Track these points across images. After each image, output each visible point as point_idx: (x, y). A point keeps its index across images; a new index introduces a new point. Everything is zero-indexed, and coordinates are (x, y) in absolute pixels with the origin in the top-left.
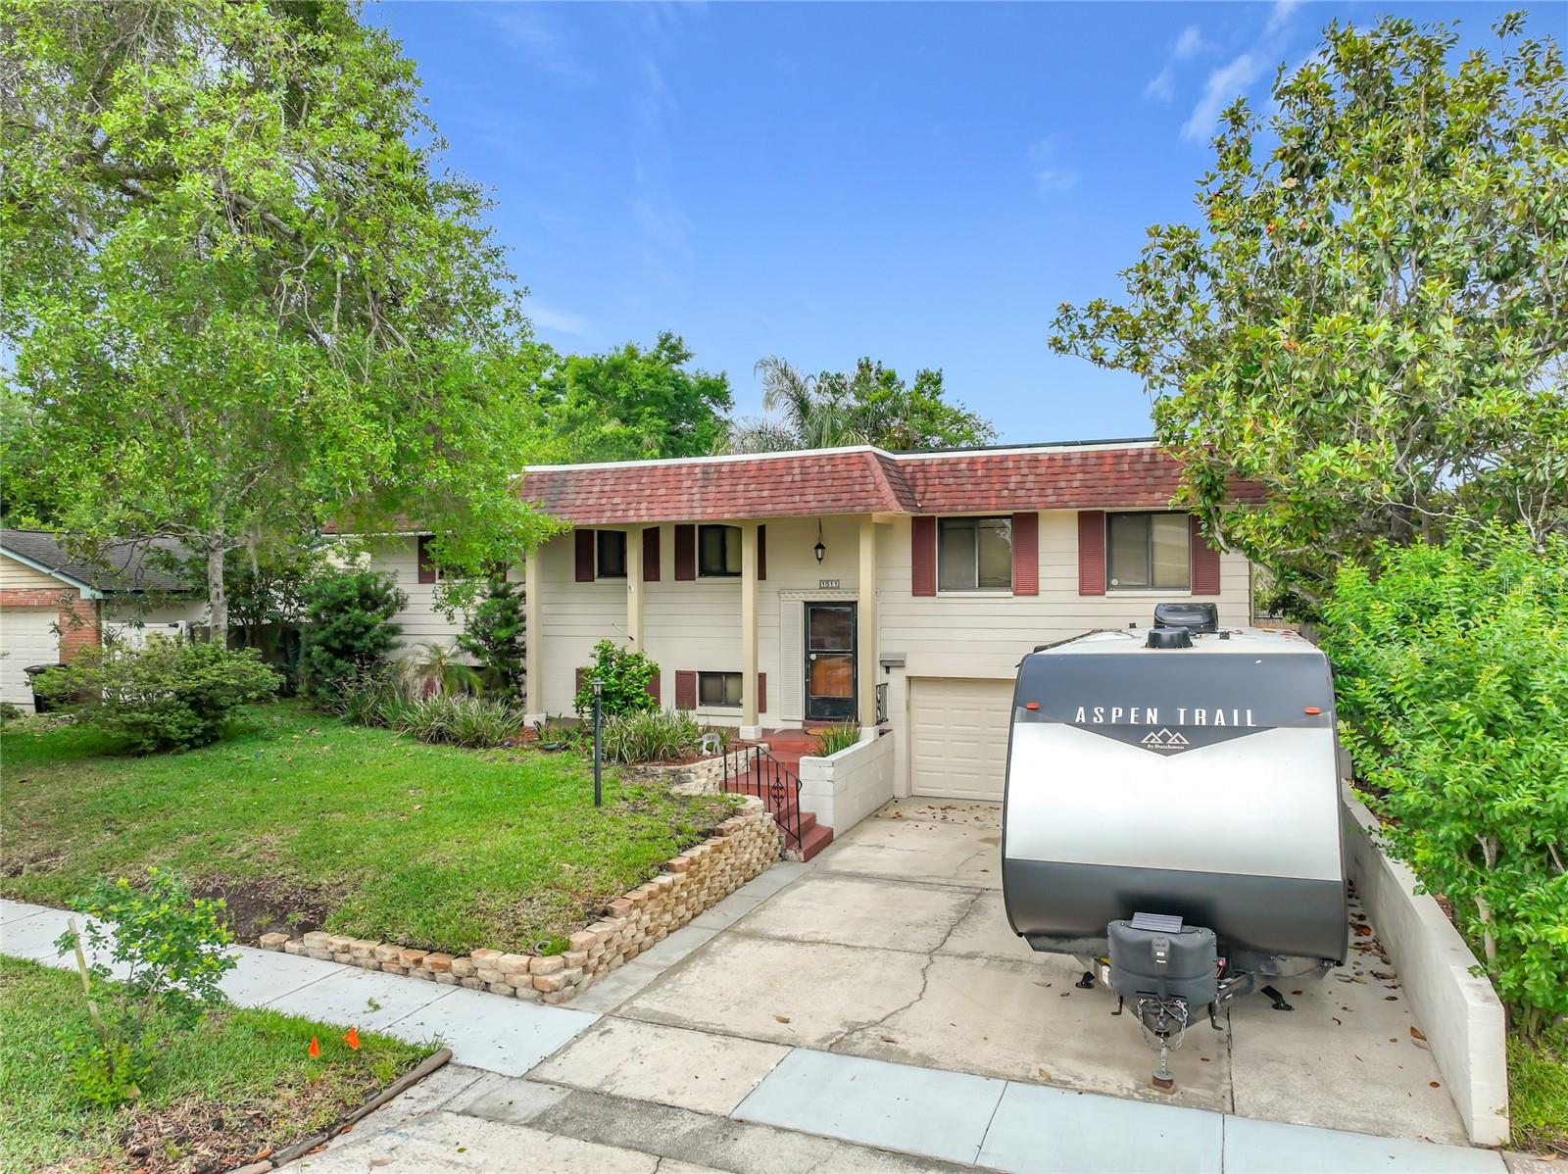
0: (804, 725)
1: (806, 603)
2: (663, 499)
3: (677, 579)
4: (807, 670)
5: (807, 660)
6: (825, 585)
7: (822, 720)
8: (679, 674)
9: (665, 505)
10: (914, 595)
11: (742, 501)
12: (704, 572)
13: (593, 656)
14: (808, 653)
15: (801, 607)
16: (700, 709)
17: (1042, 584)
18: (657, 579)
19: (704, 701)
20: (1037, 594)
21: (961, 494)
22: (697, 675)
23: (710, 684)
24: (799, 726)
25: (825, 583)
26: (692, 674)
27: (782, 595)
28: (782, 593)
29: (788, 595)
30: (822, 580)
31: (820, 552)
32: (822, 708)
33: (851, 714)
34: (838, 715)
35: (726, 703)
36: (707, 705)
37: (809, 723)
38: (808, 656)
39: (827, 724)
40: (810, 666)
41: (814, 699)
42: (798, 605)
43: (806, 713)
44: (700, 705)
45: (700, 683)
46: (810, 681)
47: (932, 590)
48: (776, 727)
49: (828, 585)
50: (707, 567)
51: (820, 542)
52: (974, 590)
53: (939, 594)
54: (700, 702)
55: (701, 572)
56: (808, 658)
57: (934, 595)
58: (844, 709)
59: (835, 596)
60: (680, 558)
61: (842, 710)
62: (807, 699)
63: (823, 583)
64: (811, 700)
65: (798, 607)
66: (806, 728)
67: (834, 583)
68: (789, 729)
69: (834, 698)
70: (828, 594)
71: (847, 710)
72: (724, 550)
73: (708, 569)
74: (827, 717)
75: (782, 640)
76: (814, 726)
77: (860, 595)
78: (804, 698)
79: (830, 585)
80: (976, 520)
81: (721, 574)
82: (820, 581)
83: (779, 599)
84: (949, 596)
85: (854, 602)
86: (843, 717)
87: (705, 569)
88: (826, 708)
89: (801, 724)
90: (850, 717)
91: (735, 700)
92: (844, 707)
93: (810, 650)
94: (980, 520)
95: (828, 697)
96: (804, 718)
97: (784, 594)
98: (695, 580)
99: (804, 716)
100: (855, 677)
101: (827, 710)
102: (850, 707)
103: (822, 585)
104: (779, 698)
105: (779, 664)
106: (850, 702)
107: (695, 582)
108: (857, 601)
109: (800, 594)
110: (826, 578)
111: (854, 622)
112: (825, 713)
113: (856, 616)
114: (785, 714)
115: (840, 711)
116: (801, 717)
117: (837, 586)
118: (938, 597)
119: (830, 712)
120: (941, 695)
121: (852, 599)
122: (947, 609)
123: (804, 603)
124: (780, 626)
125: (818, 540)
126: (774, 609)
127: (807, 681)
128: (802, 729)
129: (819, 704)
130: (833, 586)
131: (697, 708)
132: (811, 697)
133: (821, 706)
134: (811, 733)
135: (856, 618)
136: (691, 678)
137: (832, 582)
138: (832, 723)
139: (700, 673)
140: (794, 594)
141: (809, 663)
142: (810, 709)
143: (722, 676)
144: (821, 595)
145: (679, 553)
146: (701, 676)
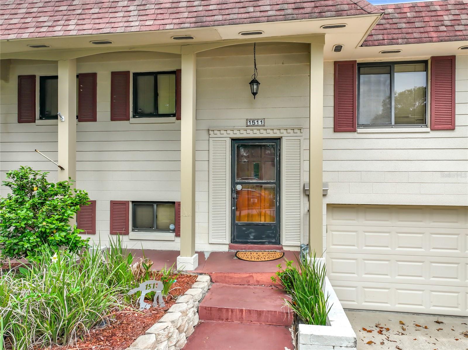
0: (231, 247)
1: (233, 140)
2: (95, 16)
3: (113, 119)
4: (233, 198)
5: (233, 190)
6: (251, 123)
7: (247, 243)
8: (114, 204)
9: (97, 21)
10: (335, 131)
11: (186, 15)
12: (138, 113)
13: (8, 185)
14: (234, 184)
15: (229, 142)
16: (133, 235)
17: (459, 120)
18: (94, 119)
19: (136, 227)
20: (453, 129)
21: (396, 31)
22: (131, 205)
23: (142, 212)
24: (226, 249)
25: (251, 121)
26: (126, 203)
27: (211, 132)
28: (211, 131)
29: (218, 132)
30: (249, 118)
31: (255, 87)
32: (246, 232)
33: (274, 237)
34: (262, 239)
35: (157, 228)
36: (140, 230)
37: (234, 246)
38: (235, 187)
39: (251, 247)
40: (235, 195)
41: (239, 224)
42: (225, 142)
43: (232, 237)
44: (133, 230)
45: (133, 211)
46: (235, 208)
47: (353, 127)
48: (204, 250)
49: (254, 123)
50: (141, 109)
51: (255, 77)
52: (391, 127)
53: (359, 130)
54: (133, 228)
55: (135, 114)
56: (234, 189)
57: (355, 131)
58: (268, 234)
59: (261, 133)
60: (116, 101)
61: (266, 234)
62: (233, 224)
63: (250, 121)
64: (237, 225)
65: (225, 143)
66: (232, 250)
67: (259, 121)
68: (217, 251)
69: (257, 223)
70: (255, 131)
71: (270, 234)
72: (156, 95)
73: (141, 111)
74: (251, 240)
75: (211, 172)
76: (239, 249)
77: (285, 132)
78: (230, 223)
79: (256, 124)
80: (391, 65)
81: (154, 114)
82: (247, 120)
83: (208, 136)
84: (368, 132)
85: (279, 138)
86: (267, 240)
87: (139, 111)
88: (251, 233)
89: (227, 247)
90: (274, 241)
91: (171, 227)
92: (268, 232)
93: (236, 181)
94: (395, 65)
95: (252, 223)
96: (230, 242)
97: (213, 132)
98: (129, 120)
99: (230, 240)
100: (278, 205)
101: (252, 234)
102: (273, 232)
103: (249, 124)
104: (207, 224)
105: (208, 194)
106: (273, 227)
107: (130, 122)
108: (282, 137)
109: (229, 132)
110: (253, 118)
111: (278, 156)
112: (249, 237)
113: (280, 151)
114: (213, 238)
115: (264, 235)
116: (228, 240)
117: (263, 124)
118: (358, 133)
119: (254, 236)
120: (354, 220)
121: (277, 135)
122: (366, 144)
123: (231, 139)
124: (209, 161)
125: (254, 76)
126: (203, 145)
127: (233, 208)
128: (229, 251)
129: (244, 229)
130: (259, 124)
131: (130, 234)
132: (237, 223)
133: (245, 231)
134: (240, 256)
135: (280, 152)
136: (125, 206)
137: (258, 121)
138: (256, 245)
139: (133, 202)
140: (222, 132)
141: (234, 192)
142: (236, 233)
143: (154, 204)
144: (248, 131)
145: (115, 96)
146: (134, 205)
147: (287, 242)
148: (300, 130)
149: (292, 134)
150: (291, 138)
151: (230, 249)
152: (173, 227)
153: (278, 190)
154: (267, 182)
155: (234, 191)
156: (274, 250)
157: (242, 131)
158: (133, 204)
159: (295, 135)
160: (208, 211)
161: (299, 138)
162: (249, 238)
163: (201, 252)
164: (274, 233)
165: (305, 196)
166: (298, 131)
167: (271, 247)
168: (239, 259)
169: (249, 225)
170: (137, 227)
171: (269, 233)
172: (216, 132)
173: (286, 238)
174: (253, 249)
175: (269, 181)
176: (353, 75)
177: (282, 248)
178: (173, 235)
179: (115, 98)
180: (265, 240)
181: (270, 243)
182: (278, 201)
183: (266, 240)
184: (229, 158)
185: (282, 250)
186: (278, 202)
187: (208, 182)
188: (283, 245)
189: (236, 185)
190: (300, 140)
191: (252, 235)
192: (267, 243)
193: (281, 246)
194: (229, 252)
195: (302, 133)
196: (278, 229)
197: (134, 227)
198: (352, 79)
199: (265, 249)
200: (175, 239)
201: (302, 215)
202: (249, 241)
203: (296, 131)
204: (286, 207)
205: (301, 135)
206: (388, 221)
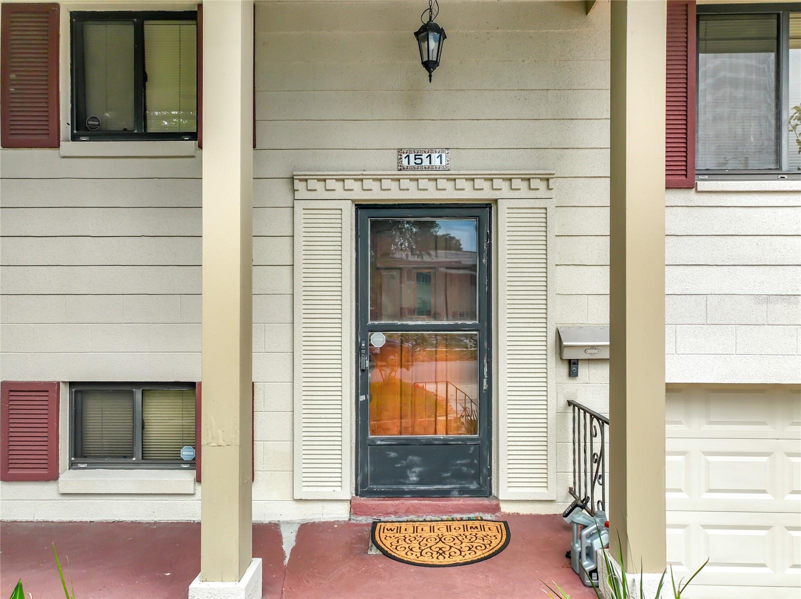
0: (355, 509)
1: (361, 207)
3: (7, 143)
4: (361, 372)
5: (362, 349)
6: (411, 160)
7: (398, 494)
8: (11, 391)
12: (87, 130)
14: (363, 331)
15: (349, 213)
16: (70, 479)
19: (83, 455)
22: (65, 395)
24: (340, 513)
25: (412, 156)
26: (49, 389)
27: (298, 185)
28: (300, 180)
29: (319, 186)
30: (405, 145)
31: (433, 45)
32: (399, 465)
33: (476, 477)
34: (442, 481)
35: (142, 459)
36: (92, 466)
37: (367, 505)
38: (366, 339)
39: (413, 506)
40: (368, 362)
41: (379, 443)
42: (339, 212)
43: (359, 478)
44: (72, 465)
45: (74, 408)
46: (368, 398)
47: (686, 175)
48: (281, 519)
49: (419, 161)
50: (96, 118)
51: (431, 17)
52: (780, 176)
53: (702, 185)
54: (73, 459)
55: (77, 130)
56: (363, 345)
57: (691, 186)
58: (457, 467)
59: (439, 187)
60: (16, 89)
61: (454, 467)
62: (362, 444)
63: (408, 156)
64: (373, 444)
65: (339, 216)
66: (360, 518)
67: (434, 156)
68: (316, 521)
69: (428, 439)
70: (423, 183)
71: (465, 469)
72: (141, 78)
73: (97, 123)
74: (411, 487)
75: (299, 298)
76: (380, 513)
77: (505, 185)
78: (354, 441)
79: (426, 162)
80: (781, 12)
81: (136, 131)
82: (400, 151)
83: (291, 197)
84: (724, 189)
85: (487, 204)
86: (458, 486)
87: (89, 123)
88: (411, 466)
89: (347, 506)
90: (473, 486)
91: (184, 453)
92: (458, 462)
93: (370, 323)
94: (791, 15)
95: (416, 440)
96: (354, 492)
97: (304, 183)
98: (58, 146)
99: (354, 486)
100: (485, 388)
101: (413, 470)
102: (473, 461)
103: (405, 162)
104: (289, 443)
105: (289, 360)
106: (472, 448)
107: (59, 153)
108: (496, 201)
109: (349, 184)
110: (415, 146)
111: (485, 254)
112: (407, 477)
113: (491, 240)
114: (304, 484)
115: (447, 472)
116: (347, 490)
117: (444, 163)
118: (697, 192)
119: (419, 475)
120: (680, 423)
121: (485, 193)
122: (718, 220)
123: (356, 205)
124: (293, 265)
125: (427, 13)
126: (278, 222)
127: (362, 398)
128: (350, 520)
129: (393, 455)
130: (433, 164)
131: (61, 478)
132: (373, 440)
133: (396, 460)
134: (388, 545)
135: (490, 243)
136: (46, 398)
137: (430, 155)
138: (427, 502)
139: (72, 384)
140: (331, 184)
141: (366, 354)
142: (369, 469)
143: (134, 390)
144: (405, 183)
145: (13, 76)
146: (76, 392)
147: (511, 490)
148: (545, 183)
149: (524, 192)
150: (522, 203)
151: (355, 514)
152: (192, 453)
153: (484, 346)
154: (456, 325)
155: (363, 351)
156: (477, 514)
157: (386, 184)
158: (73, 390)
159: (532, 194)
160: (290, 409)
161: (542, 204)
162: (408, 482)
163: (270, 523)
164: (475, 463)
165: (559, 362)
166: (542, 185)
167: (469, 505)
168: (386, 554)
169: (405, 446)
170: (85, 457)
171: (462, 465)
172: (312, 184)
173: (510, 480)
174: (417, 512)
175: (460, 323)
176: (687, 33)
177: (497, 508)
178: (190, 476)
179: (14, 80)
180: (451, 484)
181: (463, 494)
182: (486, 376)
183: (452, 486)
184: (351, 257)
185: (497, 514)
186: (485, 380)
187: (289, 326)
188: (500, 499)
189: (369, 333)
190: (546, 208)
191: (415, 472)
192: (456, 493)
193: (494, 502)
194: (352, 521)
195: (551, 189)
196: (485, 453)
197: (75, 457)
198: (685, 45)
199: (451, 512)
200: (195, 489)
201: (552, 413)
202: (405, 488)
203: (535, 183)
204: (509, 393)
205: (548, 194)
206: (764, 423)
